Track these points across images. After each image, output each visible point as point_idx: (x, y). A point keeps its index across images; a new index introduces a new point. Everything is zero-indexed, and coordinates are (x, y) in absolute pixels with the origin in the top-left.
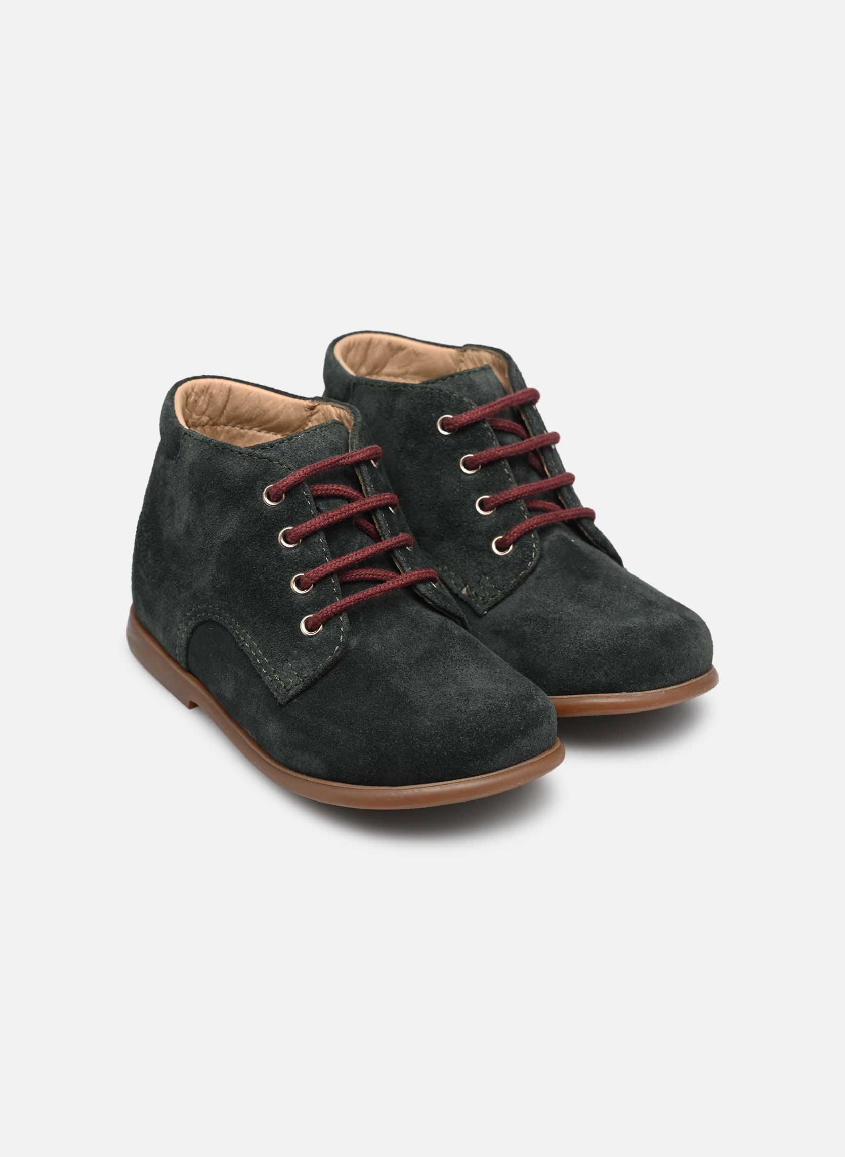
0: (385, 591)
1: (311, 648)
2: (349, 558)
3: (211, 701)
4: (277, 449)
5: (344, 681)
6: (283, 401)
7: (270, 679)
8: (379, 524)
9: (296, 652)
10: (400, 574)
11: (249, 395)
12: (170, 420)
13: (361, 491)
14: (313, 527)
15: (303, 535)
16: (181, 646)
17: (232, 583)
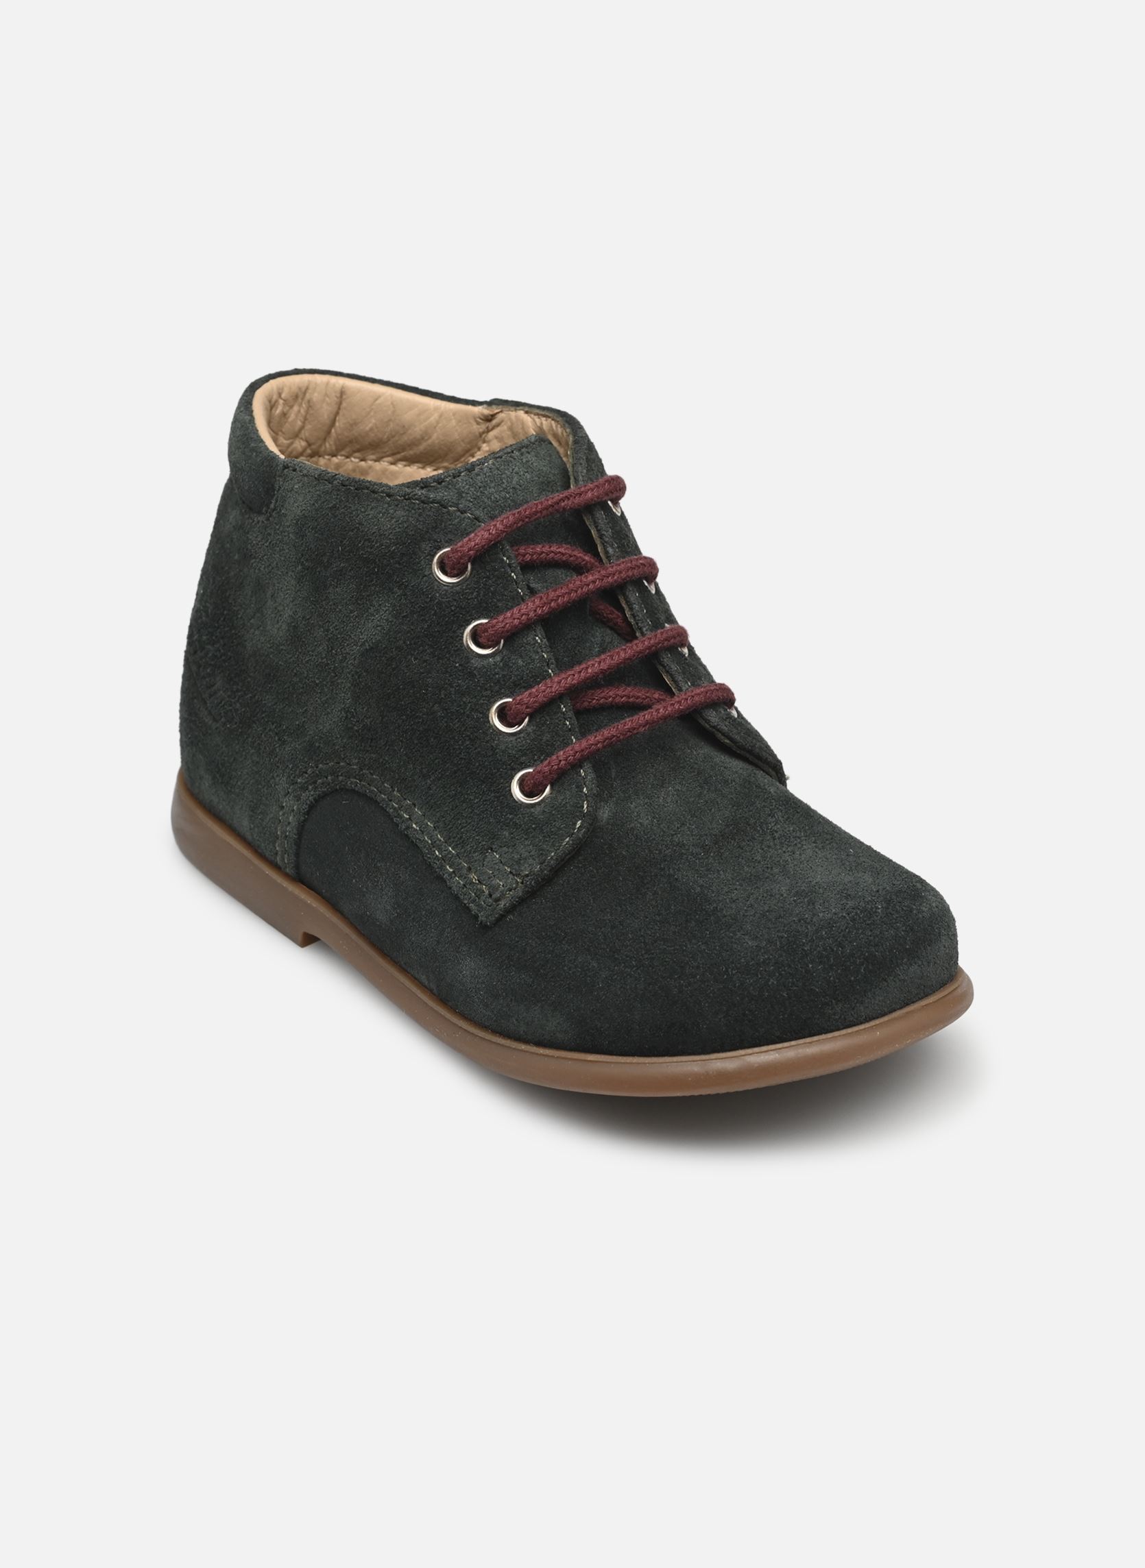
0: (654, 722)
1: (533, 826)
2: (587, 668)
3: (346, 929)
4: (450, 486)
5: (594, 879)
6: (436, 409)
7: (462, 883)
8: (631, 609)
9: (506, 833)
10: (673, 694)
11: (376, 399)
12: (252, 445)
13: (596, 554)
14: (524, 616)
15: (507, 631)
16: (286, 836)
17: (384, 720)
